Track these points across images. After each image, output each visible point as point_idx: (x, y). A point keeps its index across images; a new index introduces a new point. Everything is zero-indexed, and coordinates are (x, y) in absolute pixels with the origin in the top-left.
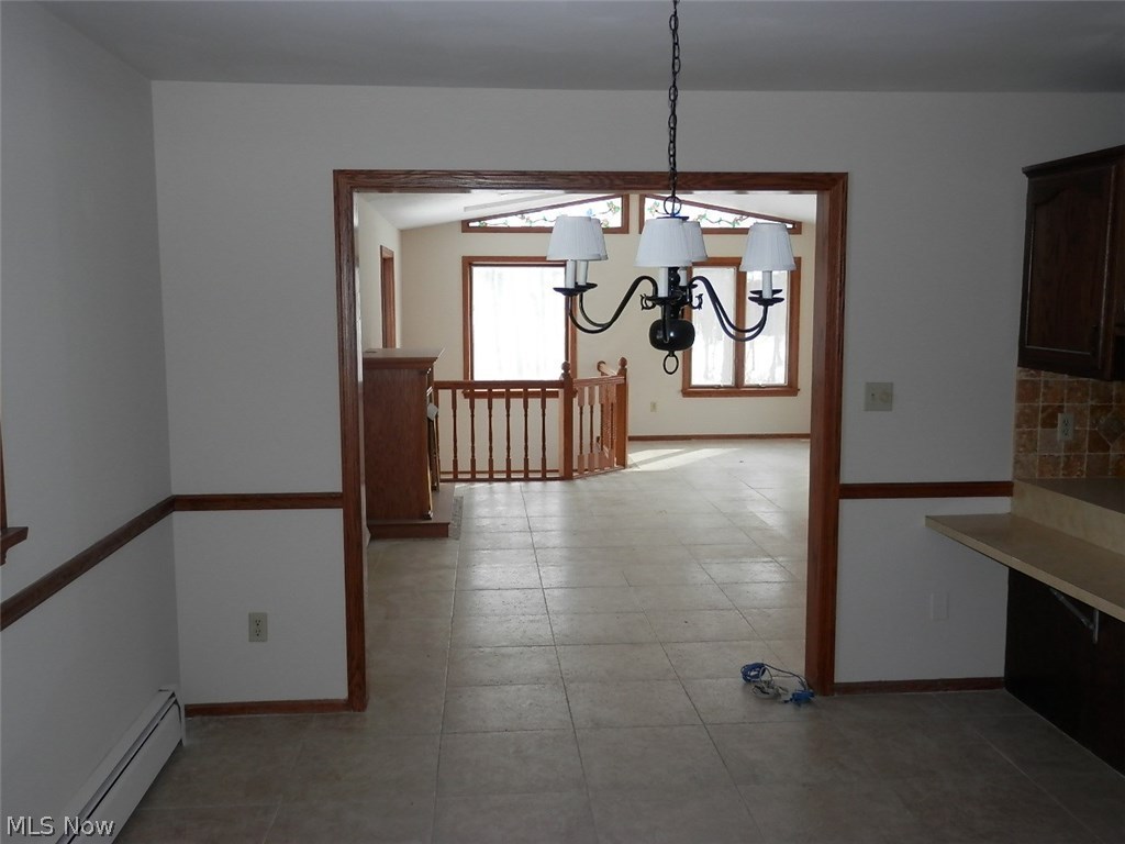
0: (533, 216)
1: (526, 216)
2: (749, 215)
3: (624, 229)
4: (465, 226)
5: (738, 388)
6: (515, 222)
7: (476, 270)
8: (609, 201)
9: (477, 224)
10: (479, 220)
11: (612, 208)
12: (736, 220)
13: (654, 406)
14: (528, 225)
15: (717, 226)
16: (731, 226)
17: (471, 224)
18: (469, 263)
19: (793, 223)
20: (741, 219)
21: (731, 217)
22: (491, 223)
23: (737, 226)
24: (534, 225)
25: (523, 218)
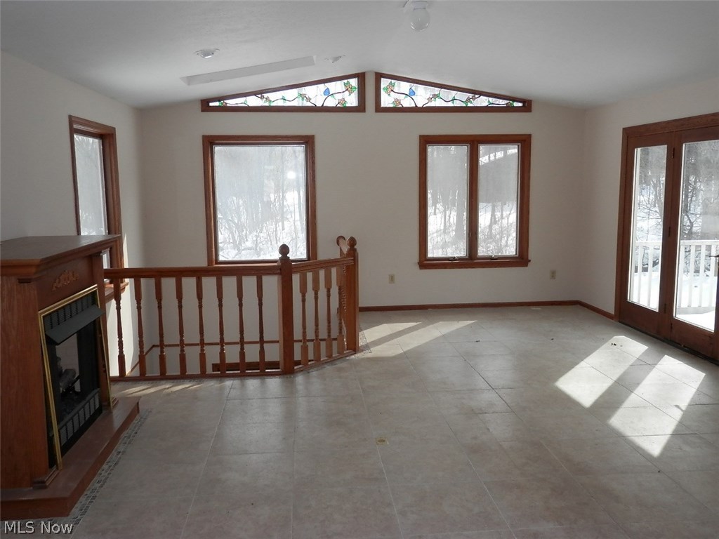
0: (272, 96)
1: (266, 95)
2: (481, 94)
3: (361, 108)
4: (205, 105)
5: (472, 260)
6: (253, 101)
7: (217, 149)
8: (346, 81)
9: (217, 104)
10: (219, 99)
11: (349, 88)
12: (468, 100)
13: (392, 278)
14: (267, 104)
15: (450, 104)
16: (465, 105)
17: (211, 104)
18: (210, 142)
19: (523, 101)
20: (474, 98)
21: (464, 96)
22: (231, 103)
23: (469, 105)
24: (273, 104)
25: (262, 98)
